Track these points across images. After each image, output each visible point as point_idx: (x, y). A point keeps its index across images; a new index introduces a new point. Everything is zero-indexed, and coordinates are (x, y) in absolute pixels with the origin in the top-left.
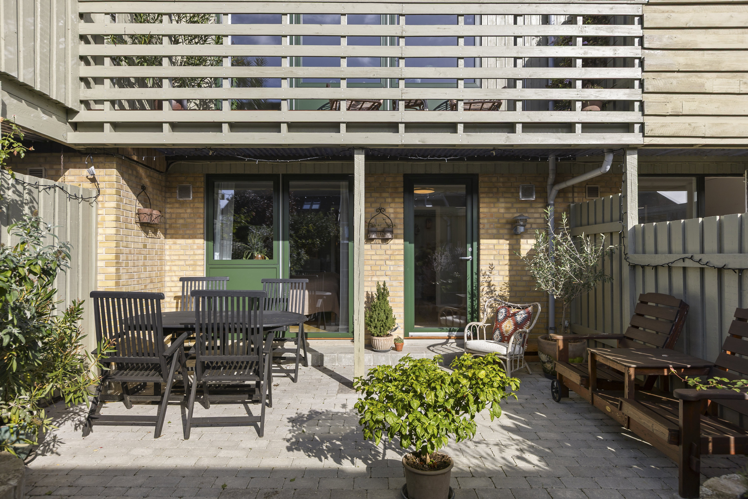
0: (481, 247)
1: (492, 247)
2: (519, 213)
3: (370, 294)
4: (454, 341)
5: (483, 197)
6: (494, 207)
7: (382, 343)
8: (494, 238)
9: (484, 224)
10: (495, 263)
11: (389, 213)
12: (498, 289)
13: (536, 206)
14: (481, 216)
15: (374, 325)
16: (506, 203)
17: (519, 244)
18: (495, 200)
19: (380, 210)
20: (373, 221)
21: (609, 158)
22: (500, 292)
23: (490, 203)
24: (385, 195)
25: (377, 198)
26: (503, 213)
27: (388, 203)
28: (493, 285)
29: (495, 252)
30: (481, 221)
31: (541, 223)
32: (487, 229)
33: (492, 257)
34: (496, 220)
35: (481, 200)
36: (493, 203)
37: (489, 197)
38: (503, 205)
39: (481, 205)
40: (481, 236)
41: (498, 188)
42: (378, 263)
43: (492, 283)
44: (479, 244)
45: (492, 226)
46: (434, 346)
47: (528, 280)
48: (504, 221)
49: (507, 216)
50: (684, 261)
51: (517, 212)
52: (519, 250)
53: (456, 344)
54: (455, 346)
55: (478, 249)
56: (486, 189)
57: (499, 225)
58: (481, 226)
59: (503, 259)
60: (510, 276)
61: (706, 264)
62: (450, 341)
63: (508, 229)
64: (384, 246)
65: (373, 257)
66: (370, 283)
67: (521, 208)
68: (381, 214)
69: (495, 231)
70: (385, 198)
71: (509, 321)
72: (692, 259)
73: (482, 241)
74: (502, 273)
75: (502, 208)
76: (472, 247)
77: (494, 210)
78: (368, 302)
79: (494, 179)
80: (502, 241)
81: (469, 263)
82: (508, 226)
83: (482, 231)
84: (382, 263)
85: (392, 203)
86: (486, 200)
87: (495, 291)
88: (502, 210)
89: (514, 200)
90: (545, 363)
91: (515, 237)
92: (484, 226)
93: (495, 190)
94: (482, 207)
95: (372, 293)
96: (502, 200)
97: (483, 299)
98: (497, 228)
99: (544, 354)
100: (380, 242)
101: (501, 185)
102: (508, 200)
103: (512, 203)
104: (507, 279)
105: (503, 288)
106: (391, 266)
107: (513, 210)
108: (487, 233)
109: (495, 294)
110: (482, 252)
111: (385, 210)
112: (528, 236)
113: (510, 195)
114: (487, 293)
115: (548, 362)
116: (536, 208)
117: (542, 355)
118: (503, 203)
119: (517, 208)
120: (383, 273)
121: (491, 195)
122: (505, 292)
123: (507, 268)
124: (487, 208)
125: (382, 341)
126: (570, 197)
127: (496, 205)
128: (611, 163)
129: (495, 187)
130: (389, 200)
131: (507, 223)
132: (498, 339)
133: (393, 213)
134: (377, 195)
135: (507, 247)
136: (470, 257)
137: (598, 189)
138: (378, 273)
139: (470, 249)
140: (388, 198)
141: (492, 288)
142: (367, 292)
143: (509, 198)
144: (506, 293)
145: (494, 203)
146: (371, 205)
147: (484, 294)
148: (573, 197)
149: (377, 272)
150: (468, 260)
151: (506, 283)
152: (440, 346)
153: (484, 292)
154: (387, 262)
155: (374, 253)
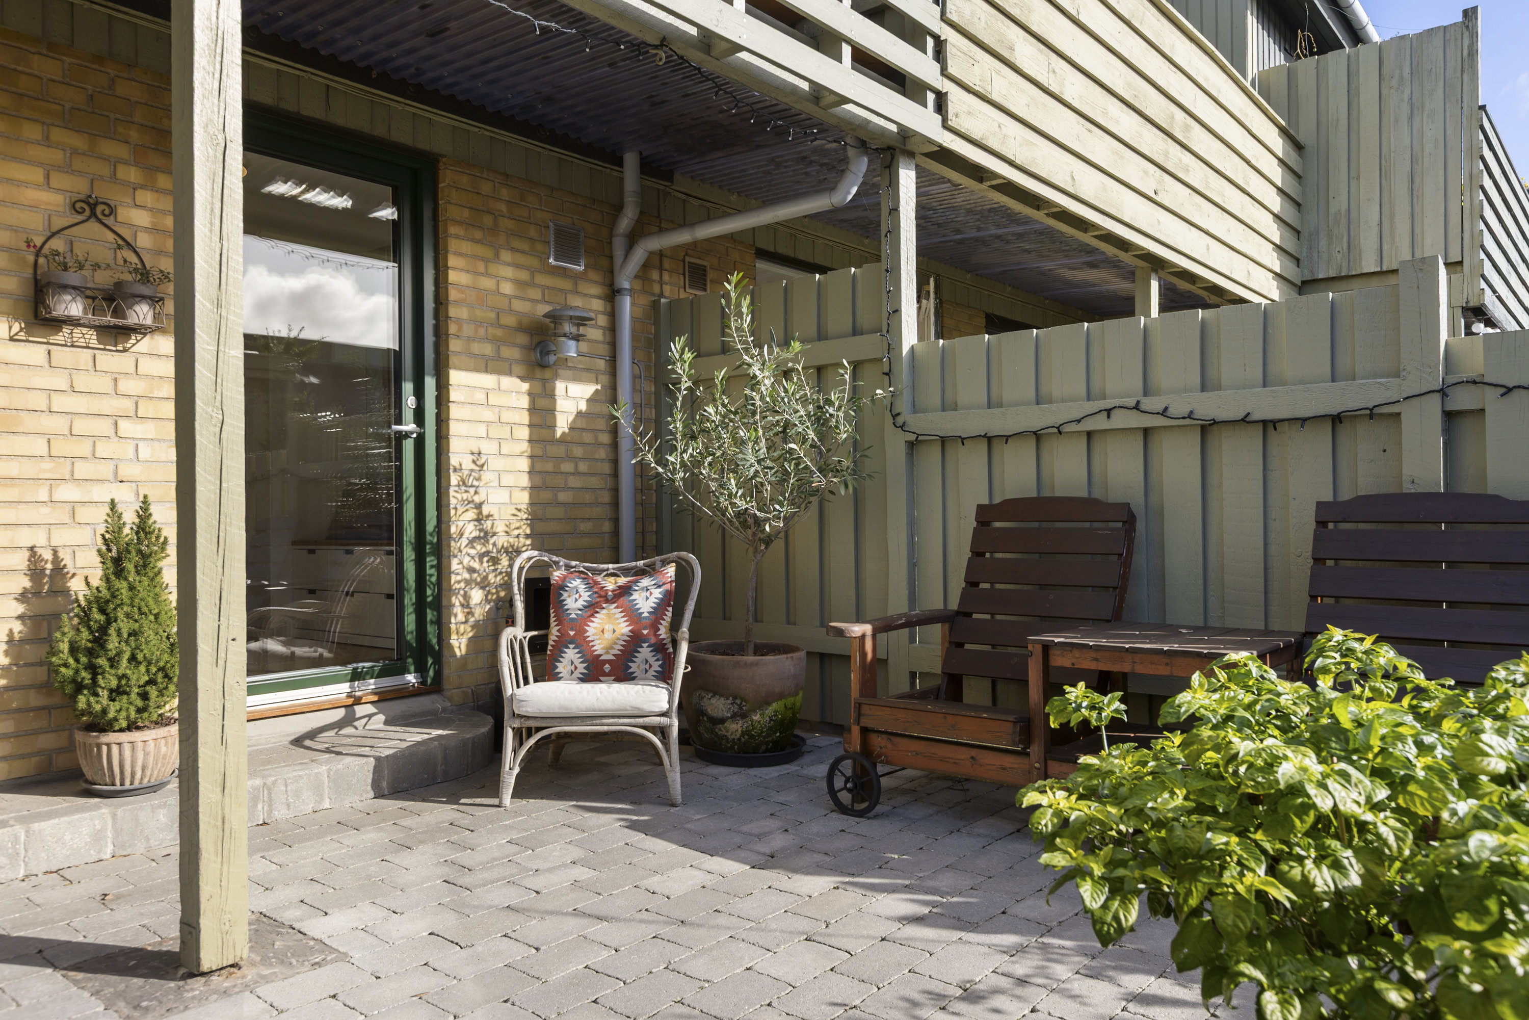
0: (454, 395)
1: (480, 397)
2: (548, 303)
3: (48, 555)
4: (370, 709)
5: (457, 237)
6: (487, 274)
7: (146, 754)
8: (486, 370)
9: (459, 321)
10: (488, 447)
11: (130, 225)
12: (500, 528)
13: (585, 292)
14: (453, 294)
15: (114, 683)
16: (517, 266)
17: (551, 396)
18: (487, 252)
19: (93, 207)
20: (57, 244)
21: (860, 166)
22: (506, 538)
23: (475, 257)
24: (110, 148)
25: (75, 152)
26: (510, 298)
27: (125, 183)
28: (489, 516)
29: (489, 415)
30: (453, 312)
31: (596, 341)
32: (469, 339)
33: (481, 430)
34: (493, 315)
35: (453, 244)
36: (482, 259)
37: (472, 240)
38: (508, 272)
39: (452, 261)
40: (453, 360)
41: (496, 217)
42: (81, 426)
43: (486, 510)
44: (443, 387)
45: (482, 332)
46: (312, 735)
47: (570, 501)
48: (509, 320)
49: (520, 306)
50: (1109, 417)
51: (544, 301)
52: (551, 411)
53: (381, 717)
54: (381, 726)
55: (442, 401)
56: (466, 213)
57: (499, 332)
58: (453, 328)
59: (508, 436)
60: (534, 489)
61: (1189, 417)
62: (360, 710)
63: (522, 347)
64: (110, 360)
65: (61, 403)
66: (45, 510)
67: (553, 288)
68: (93, 227)
69: (488, 349)
70: (114, 163)
71: (608, 615)
72: (1138, 409)
73: (456, 377)
74: (507, 480)
75: (507, 279)
76: (419, 393)
77: (487, 283)
78: (37, 593)
79: (486, 187)
80: (509, 382)
81: (408, 447)
82: (523, 339)
83: (455, 345)
84: (104, 427)
85: (143, 187)
86: (466, 247)
87: (494, 534)
88: (507, 288)
89: (534, 262)
90: (722, 721)
91: (538, 373)
92: (460, 329)
93: (488, 220)
94: (454, 268)
95: (55, 553)
96: (506, 256)
97: (461, 563)
98: (494, 340)
99: (721, 696)
100: (94, 342)
101: (503, 207)
102: (521, 259)
103: (533, 272)
104: (524, 498)
105: (513, 527)
106: (141, 445)
107: (535, 294)
108: (470, 354)
109: (494, 544)
110: (455, 412)
111: (112, 211)
112: (569, 373)
113: (525, 246)
114: (471, 542)
115: (734, 716)
116: (586, 295)
117: (713, 701)
118: (508, 265)
119: (544, 288)
120: (106, 470)
121: (478, 234)
122: (518, 536)
123: (524, 464)
124: (467, 271)
125: (151, 744)
126: (654, 281)
127: (493, 268)
128: (860, 180)
129: (488, 212)
130: (132, 174)
131: (521, 328)
132: (577, 674)
133: (146, 230)
134: (77, 141)
135: (525, 402)
136: (409, 426)
137: (705, 271)
138: (83, 469)
139: (410, 401)
140: (126, 163)
141: (488, 525)
142: (32, 549)
143: (523, 252)
144: (522, 540)
145: (486, 261)
146: (47, 177)
147: (464, 544)
148: (661, 282)
149: (79, 465)
150: (407, 435)
151: (519, 510)
152: (332, 733)
153: (464, 541)
154: (123, 424)
155: (61, 383)
